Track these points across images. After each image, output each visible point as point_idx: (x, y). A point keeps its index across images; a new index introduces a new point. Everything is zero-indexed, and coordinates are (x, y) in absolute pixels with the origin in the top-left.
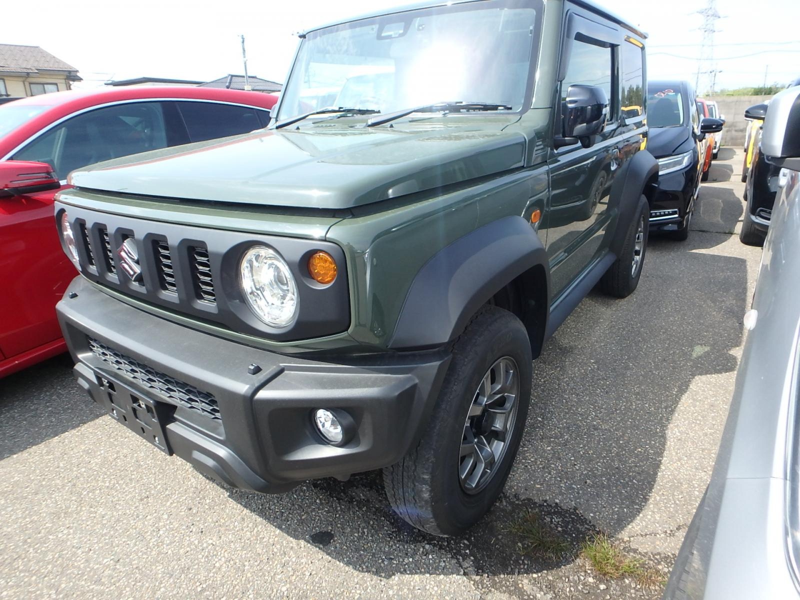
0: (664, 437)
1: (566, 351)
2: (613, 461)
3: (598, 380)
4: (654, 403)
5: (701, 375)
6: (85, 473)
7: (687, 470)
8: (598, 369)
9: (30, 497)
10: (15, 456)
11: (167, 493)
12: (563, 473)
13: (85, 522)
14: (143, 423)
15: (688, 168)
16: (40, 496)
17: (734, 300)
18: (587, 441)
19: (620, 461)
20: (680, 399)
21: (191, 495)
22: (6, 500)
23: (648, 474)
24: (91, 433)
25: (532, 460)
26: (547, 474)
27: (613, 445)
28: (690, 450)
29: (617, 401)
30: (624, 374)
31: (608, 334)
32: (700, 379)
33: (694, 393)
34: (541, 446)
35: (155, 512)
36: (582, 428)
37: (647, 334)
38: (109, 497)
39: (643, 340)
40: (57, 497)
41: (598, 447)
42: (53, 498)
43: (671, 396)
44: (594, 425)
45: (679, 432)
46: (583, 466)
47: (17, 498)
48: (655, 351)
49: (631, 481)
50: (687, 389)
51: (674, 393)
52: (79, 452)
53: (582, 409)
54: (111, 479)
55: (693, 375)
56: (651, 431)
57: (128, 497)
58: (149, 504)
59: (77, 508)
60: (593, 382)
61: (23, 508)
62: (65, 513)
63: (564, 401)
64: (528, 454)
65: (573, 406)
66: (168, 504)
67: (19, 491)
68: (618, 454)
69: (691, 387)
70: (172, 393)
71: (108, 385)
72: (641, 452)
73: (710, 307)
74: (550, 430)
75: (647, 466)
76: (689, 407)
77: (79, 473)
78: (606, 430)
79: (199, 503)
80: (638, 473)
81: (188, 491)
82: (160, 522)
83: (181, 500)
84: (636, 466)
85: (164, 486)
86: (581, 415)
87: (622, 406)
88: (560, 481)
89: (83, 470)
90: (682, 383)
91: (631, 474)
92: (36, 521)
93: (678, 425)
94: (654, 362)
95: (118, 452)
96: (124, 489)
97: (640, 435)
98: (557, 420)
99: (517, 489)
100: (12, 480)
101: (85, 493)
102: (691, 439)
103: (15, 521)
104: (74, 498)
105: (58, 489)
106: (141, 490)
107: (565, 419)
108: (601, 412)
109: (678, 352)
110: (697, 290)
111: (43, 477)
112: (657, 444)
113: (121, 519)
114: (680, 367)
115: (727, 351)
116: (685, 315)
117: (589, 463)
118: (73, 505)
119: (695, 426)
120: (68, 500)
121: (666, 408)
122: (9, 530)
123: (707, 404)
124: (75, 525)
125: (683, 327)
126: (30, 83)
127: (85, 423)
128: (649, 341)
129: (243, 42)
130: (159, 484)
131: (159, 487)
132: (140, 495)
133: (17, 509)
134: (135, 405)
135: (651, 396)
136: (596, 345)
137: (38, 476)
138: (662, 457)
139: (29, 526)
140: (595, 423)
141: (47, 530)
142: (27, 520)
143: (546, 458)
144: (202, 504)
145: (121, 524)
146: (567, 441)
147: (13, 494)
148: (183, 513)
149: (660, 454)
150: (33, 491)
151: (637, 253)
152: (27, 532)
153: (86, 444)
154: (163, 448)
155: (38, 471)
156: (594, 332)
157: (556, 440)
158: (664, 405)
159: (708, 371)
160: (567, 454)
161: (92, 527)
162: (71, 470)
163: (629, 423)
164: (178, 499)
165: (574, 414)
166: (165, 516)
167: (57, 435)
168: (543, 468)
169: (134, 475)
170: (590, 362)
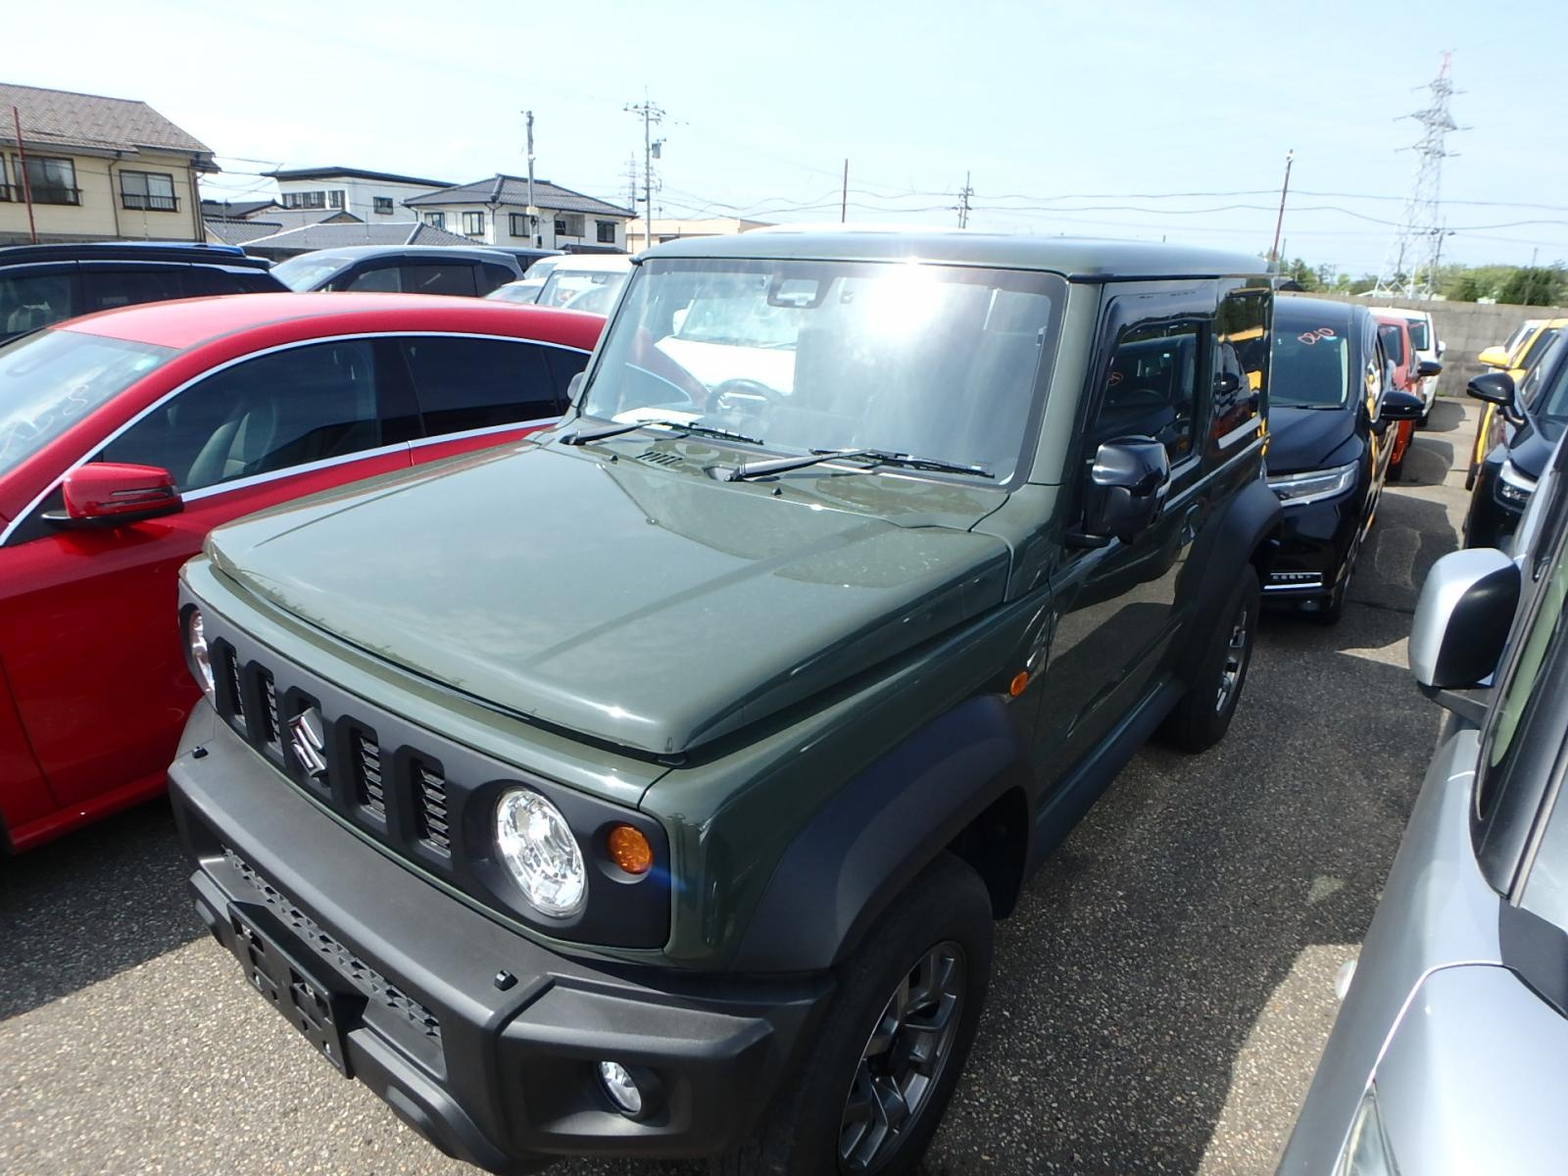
0: (1227, 1075)
1: (1076, 867)
2: (1127, 1118)
3: (1127, 936)
4: (1221, 1000)
5: (1317, 944)
6: (187, 1049)
7: (1258, 1150)
8: (1128, 913)
9: (88, 1090)
10: (64, 1000)
11: (330, 1104)
12: (1033, 1134)
13: (183, 1151)
14: (306, 1016)
15: (1350, 493)
16: (106, 1089)
17: (1406, 774)
18: (1086, 1070)
19: (1140, 1119)
20: (1269, 995)
21: (372, 1112)
22: (46, 1093)
23: (1187, 1151)
24: (202, 963)
25: (982, 1100)
26: (1004, 1134)
27: (1133, 1083)
28: (1270, 1109)
29: (1154, 989)
30: (1175, 929)
31: (1159, 834)
32: (1314, 952)
33: (1298, 983)
34: (1002, 1073)
35: (308, 1143)
36: (1081, 1041)
37: (1230, 840)
38: (227, 1103)
39: (1223, 853)
40: (137, 1095)
41: (1103, 1085)
42: (128, 1096)
43: (1255, 986)
44: (1104, 1037)
45: (1257, 1067)
46: (1071, 1124)
47: (65, 1091)
48: (1240, 881)
49: (1154, 1164)
50: (1286, 973)
51: (1262, 979)
52: (178, 1003)
53: (1087, 998)
54: (233, 1066)
55: (1303, 943)
56: (1205, 1060)
57: (261, 1107)
58: (299, 1125)
59: (171, 1120)
60: (1115, 940)
61: (76, 1113)
62: (150, 1130)
63: (1057, 978)
64: (976, 1088)
65: (1071, 990)
66: (332, 1127)
67: (70, 1076)
68: (1138, 1105)
69: (1295, 970)
70: (360, 972)
71: (251, 937)
72: (1180, 1104)
73: (1359, 788)
74: (1023, 1040)
75: (1188, 1135)
76: (1284, 1013)
77: (177, 1048)
78: (1124, 1049)
79: (386, 1131)
80: (1168, 1147)
81: (368, 1103)
82: (315, 1163)
83: (354, 1122)
84: (1168, 1133)
85: (327, 1089)
86: (1084, 1012)
87: (1158, 1002)
88: (1027, 1151)
89: (185, 1041)
90: (1279, 959)
91: (1156, 1149)
92: (97, 1143)
93: (1257, 1052)
94: (1235, 907)
95: (247, 1010)
96: (255, 1088)
97: (1185, 1066)
98: (1038, 1019)
99: (948, 1159)
100: (58, 1052)
101: (186, 1090)
102: (1276, 1084)
103: (61, 1139)
104: (166, 1100)
105: (139, 1077)
106: (285, 1094)
107: (1053, 1018)
108: (1120, 1010)
109: (1282, 886)
110: (1342, 745)
111: (113, 1050)
112: (1213, 1090)
113: (248, 1152)
114: (1282, 923)
115: (1375, 893)
116: (1309, 802)
117: (1082, 1118)
118: (165, 1113)
119: (1289, 1056)
120: (156, 1103)
121: (1241, 1011)
122: (50, 1155)
123: (1318, 1011)
124: (166, 1156)
125: (1301, 831)
126: (121, 171)
127: (191, 940)
128: (1233, 857)
129: (530, 124)
130: (317, 1085)
131: (317, 1090)
132: (283, 1105)
133: (65, 1114)
134: (297, 986)
135: (1217, 983)
136: (1132, 858)
137: (103, 1047)
138: (1218, 1119)
139: (86, 1151)
140: (1106, 1032)
141: (117, 1162)
142: (83, 1137)
143: (1007, 1100)
144: (391, 1134)
145: (246, 1161)
146: (1049, 1066)
147: (59, 1082)
148: (356, 1150)
149: (1214, 1111)
150: (94, 1078)
151: (1232, 668)
152: (81, 1162)
153: (191, 986)
154: (338, 1065)
155: (104, 1037)
156: (1132, 826)
157: (1031, 1062)
158: (1239, 1003)
159: (1332, 936)
160: (1045, 1094)
161: (196, 1163)
162: (164, 1039)
163: (1168, 1038)
164: (349, 1120)
165: (1072, 1008)
166: (325, 1154)
167: (140, 963)
168: (1000, 1119)
169: (274, 1060)
170: (1115, 896)
